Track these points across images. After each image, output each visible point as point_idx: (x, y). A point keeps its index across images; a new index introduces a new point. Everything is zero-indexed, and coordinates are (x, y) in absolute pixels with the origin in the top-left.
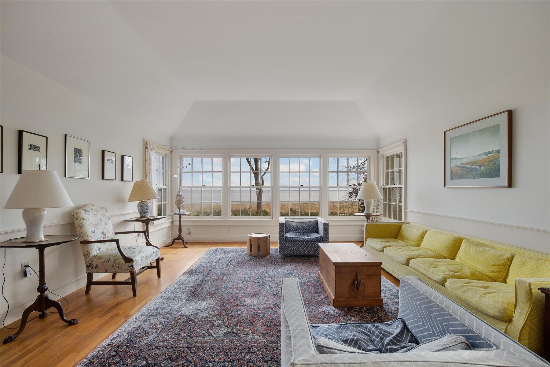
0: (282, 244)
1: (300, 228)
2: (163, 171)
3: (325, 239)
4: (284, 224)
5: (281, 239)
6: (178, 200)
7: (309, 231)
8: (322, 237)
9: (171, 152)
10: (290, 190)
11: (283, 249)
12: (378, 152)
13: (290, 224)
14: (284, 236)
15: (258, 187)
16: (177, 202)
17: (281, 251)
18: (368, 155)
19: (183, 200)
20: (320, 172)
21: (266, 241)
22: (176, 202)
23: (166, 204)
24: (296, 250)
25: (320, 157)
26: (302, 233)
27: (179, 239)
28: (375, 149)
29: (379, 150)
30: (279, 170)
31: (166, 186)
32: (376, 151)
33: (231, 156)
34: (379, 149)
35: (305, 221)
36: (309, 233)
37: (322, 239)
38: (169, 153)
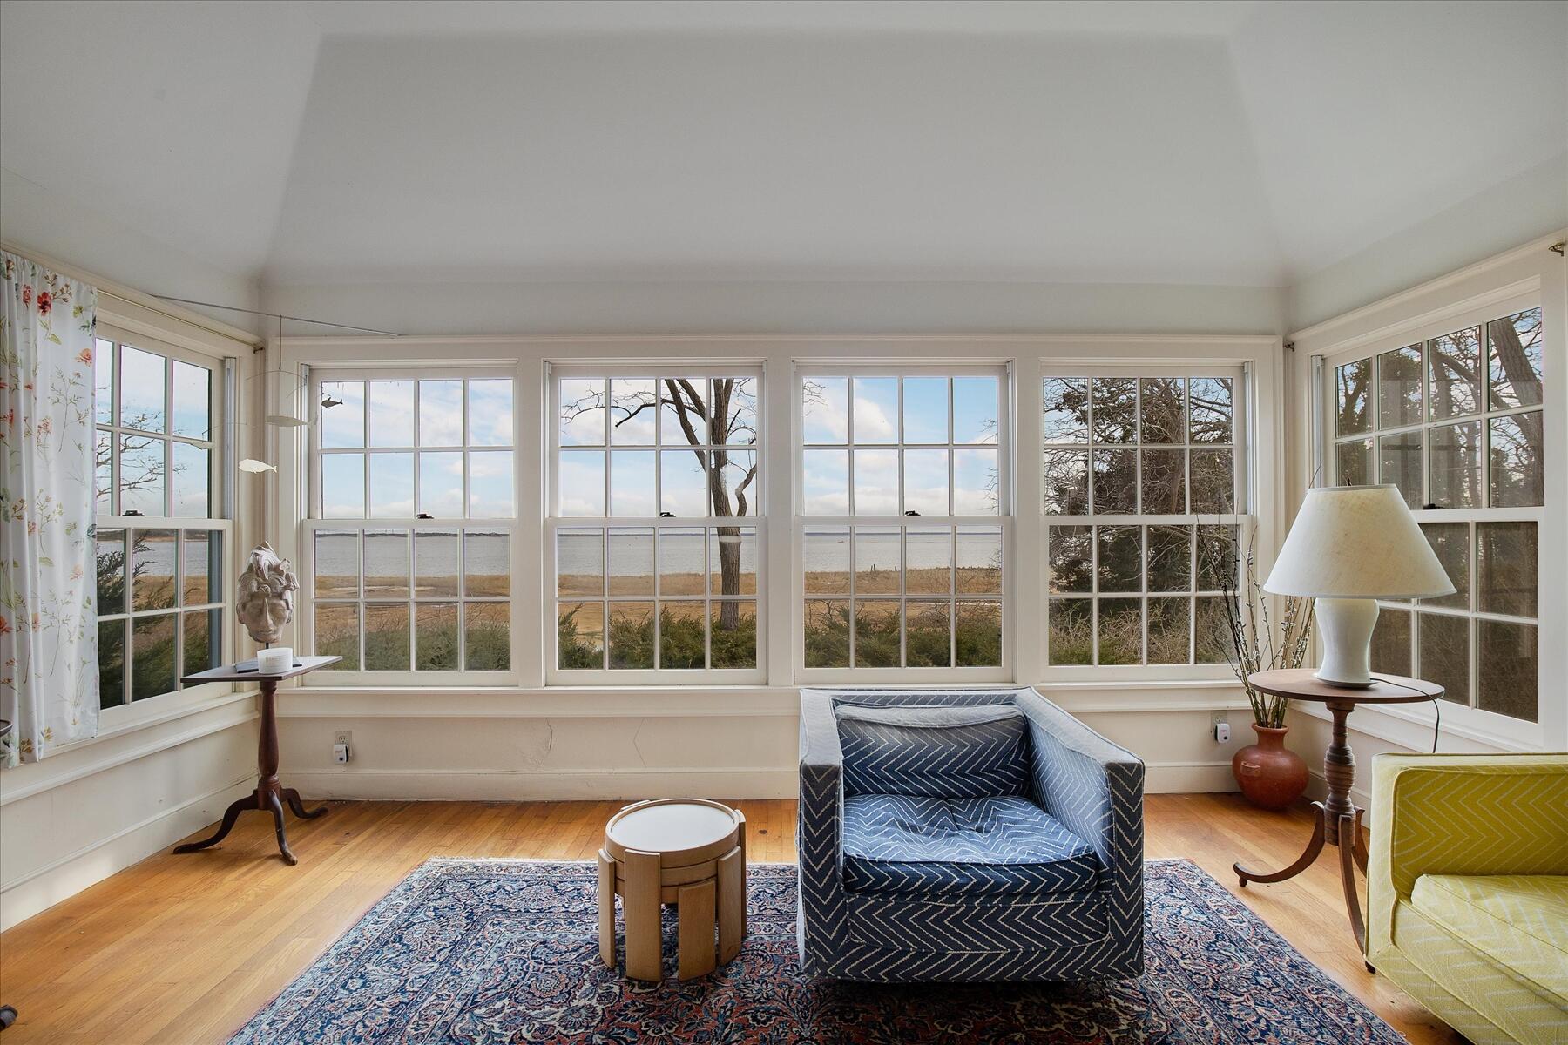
0: (826, 910)
1: (928, 762)
2: (209, 445)
3: (1119, 877)
4: (834, 773)
5: (819, 876)
6: (253, 596)
7: (984, 785)
8: (1095, 855)
9: (259, 349)
10: (852, 535)
11: (833, 944)
12: (1290, 346)
13: (865, 741)
14: (833, 860)
15: (724, 522)
16: (244, 606)
17: (818, 962)
18: (1238, 361)
19: (280, 596)
20: (1004, 448)
21: (716, 876)
22: (240, 607)
23: (220, 610)
24: (919, 955)
25: (1003, 370)
26: (939, 797)
27: (261, 804)
28: (1270, 333)
29: (1296, 337)
30: (800, 437)
31: (222, 517)
32: (1277, 341)
33: (556, 372)
34: (1292, 329)
35: (955, 723)
36: (980, 795)
37: (1099, 876)
38: (244, 353)
